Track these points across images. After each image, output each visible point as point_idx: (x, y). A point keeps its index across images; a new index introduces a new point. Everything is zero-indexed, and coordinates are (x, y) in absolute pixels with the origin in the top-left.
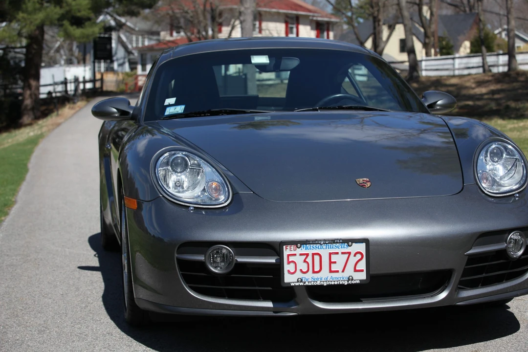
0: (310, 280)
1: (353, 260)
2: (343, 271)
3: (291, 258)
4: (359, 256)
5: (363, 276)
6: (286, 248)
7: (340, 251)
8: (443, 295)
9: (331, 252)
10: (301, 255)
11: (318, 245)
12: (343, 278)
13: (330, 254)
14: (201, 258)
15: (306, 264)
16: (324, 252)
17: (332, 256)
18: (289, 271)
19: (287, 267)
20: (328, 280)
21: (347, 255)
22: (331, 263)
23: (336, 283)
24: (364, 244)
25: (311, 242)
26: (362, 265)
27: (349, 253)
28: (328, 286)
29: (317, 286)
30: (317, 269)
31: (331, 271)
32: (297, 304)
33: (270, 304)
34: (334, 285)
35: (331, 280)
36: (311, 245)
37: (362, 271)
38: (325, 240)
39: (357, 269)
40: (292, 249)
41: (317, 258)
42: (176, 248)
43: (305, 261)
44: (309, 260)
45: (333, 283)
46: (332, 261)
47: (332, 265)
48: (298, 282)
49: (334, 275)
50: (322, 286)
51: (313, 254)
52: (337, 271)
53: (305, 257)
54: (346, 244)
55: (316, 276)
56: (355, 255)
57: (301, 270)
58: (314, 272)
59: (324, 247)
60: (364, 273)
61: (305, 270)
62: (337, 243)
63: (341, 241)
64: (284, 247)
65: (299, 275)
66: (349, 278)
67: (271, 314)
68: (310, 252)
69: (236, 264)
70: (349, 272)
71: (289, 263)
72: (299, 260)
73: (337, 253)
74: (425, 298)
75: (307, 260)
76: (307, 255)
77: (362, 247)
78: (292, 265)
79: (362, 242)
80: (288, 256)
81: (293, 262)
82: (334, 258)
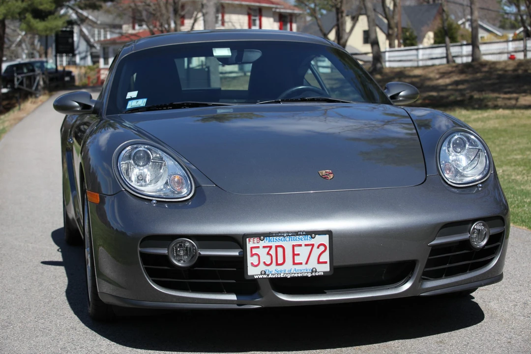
0: (273, 273)
1: (316, 252)
2: (307, 263)
3: (254, 251)
4: (322, 248)
5: (326, 268)
6: (249, 241)
7: (303, 243)
8: (407, 286)
9: (294, 244)
10: (264, 247)
11: (281, 237)
12: (307, 270)
13: (294, 246)
14: (164, 251)
15: (269, 257)
16: (288, 244)
17: (295, 248)
18: (252, 264)
19: (250, 260)
20: (292, 272)
21: (310, 247)
22: (294, 255)
24: (327, 236)
25: (274, 235)
26: (326, 257)
27: (313, 245)
28: (292, 278)
29: (281, 278)
30: (280, 261)
31: (294, 264)
32: (261, 297)
33: (233, 297)
34: (298, 277)
35: (295, 272)
36: (275, 238)
37: (326, 263)
38: (288, 232)
39: (321, 261)
40: (256, 242)
41: (280, 250)
42: (140, 242)
43: (268, 253)
44: (273, 252)
46: (295, 253)
47: (296, 257)
48: (261, 274)
49: (298, 267)
50: (286, 278)
51: (277, 247)
52: (301, 264)
53: (268, 249)
54: (309, 236)
55: (279, 268)
56: (318, 247)
57: (264, 263)
58: (277, 264)
59: (288, 239)
60: (328, 265)
61: (268, 263)
62: (300, 235)
63: (304, 233)
64: (247, 239)
65: (262, 267)
66: (312, 270)
67: (235, 306)
68: (273, 244)
69: (199, 257)
70: (313, 264)
71: (252, 255)
72: (262, 252)
73: (300, 245)
74: (388, 289)
75: (270, 253)
76: (271, 247)
77: (325, 239)
78: (256, 257)
79: (326, 234)
80: (252, 248)
81: (256, 254)
82: (297, 250)
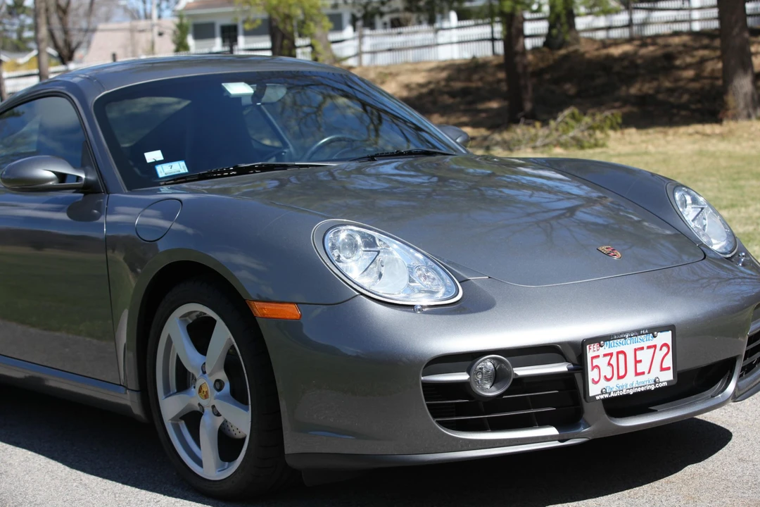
0: (614, 390)
1: (659, 356)
2: (649, 372)
3: (596, 362)
4: (665, 349)
5: (670, 376)
6: (590, 349)
7: (645, 344)
9: (636, 347)
10: (605, 355)
11: (622, 340)
12: (649, 382)
13: (636, 350)
14: (463, 377)
15: (610, 369)
16: (629, 347)
17: (638, 352)
18: (593, 380)
19: (592, 374)
20: (634, 386)
21: (653, 350)
22: (637, 362)
23: (643, 389)
24: (670, 333)
25: (615, 337)
26: (668, 362)
27: (655, 346)
28: (635, 394)
29: (624, 396)
31: (637, 374)
32: (588, 425)
33: (552, 431)
34: (641, 391)
35: (637, 386)
36: (615, 341)
37: (668, 368)
38: (630, 332)
40: (595, 349)
42: (423, 367)
43: (609, 364)
44: (614, 361)
45: (639, 390)
46: (638, 359)
47: (638, 365)
48: (602, 393)
49: (640, 378)
50: (628, 395)
51: (618, 353)
52: (643, 373)
53: (608, 358)
54: (651, 335)
55: (621, 382)
56: (661, 349)
57: (605, 377)
58: (620, 377)
59: (629, 342)
60: (671, 371)
61: (609, 377)
62: (643, 334)
63: (647, 332)
64: (588, 346)
65: (603, 384)
66: (655, 381)
67: (556, 444)
68: (614, 350)
69: (514, 380)
70: (656, 372)
71: (593, 368)
72: (602, 362)
73: (642, 348)
75: (611, 362)
76: (611, 354)
77: (667, 337)
78: (596, 371)
79: (668, 331)
80: (593, 358)
81: (597, 366)
82: (640, 355)
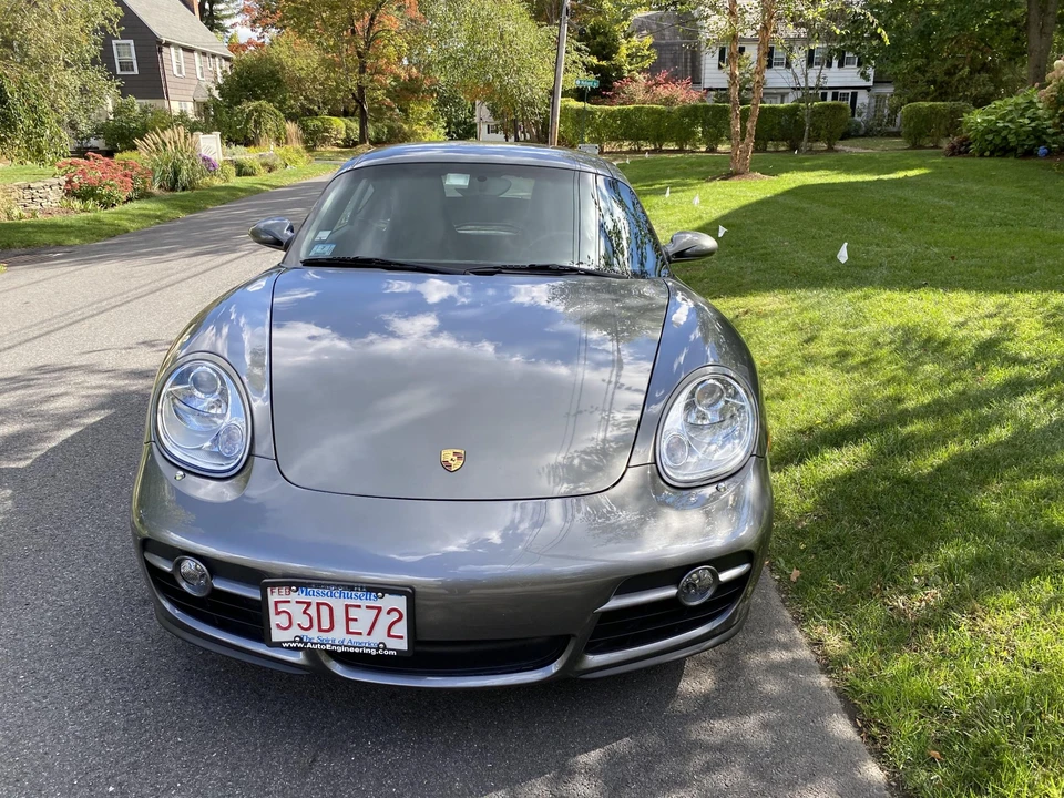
0: (315, 641)
1: (385, 620)
2: (369, 634)
3: (281, 607)
4: (395, 616)
5: (403, 645)
6: (273, 591)
7: (363, 603)
8: (554, 668)
9: (349, 603)
10: (298, 602)
11: (326, 590)
12: (369, 645)
13: (347, 607)
15: (307, 618)
16: (338, 604)
17: (350, 609)
18: (278, 626)
19: (275, 619)
20: (345, 643)
21: (376, 611)
22: (348, 620)
23: (357, 650)
24: (404, 598)
25: (314, 586)
26: (401, 629)
27: (380, 609)
28: (344, 653)
29: (326, 651)
30: (326, 625)
31: (348, 632)
34: (355, 653)
35: (349, 644)
36: (315, 590)
37: (402, 637)
39: (392, 633)
40: (283, 593)
41: (325, 611)
43: (305, 612)
44: (312, 611)
45: (352, 650)
46: (350, 616)
47: (351, 623)
49: (355, 638)
51: (318, 604)
52: (360, 634)
53: (305, 606)
54: (373, 594)
55: (324, 636)
56: (389, 613)
57: (299, 625)
58: (320, 630)
59: (337, 595)
60: (404, 641)
61: (306, 625)
62: (359, 590)
63: (365, 590)
64: (269, 589)
65: (295, 632)
66: (378, 646)
68: (314, 600)
70: (379, 636)
71: (278, 613)
72: (296, 610)
73: (359, 607)
75: (308, 611)
76: (309, 604)
77: (400, 603)
78: (284, 616)
79: (401, 595)
80: (276, 603)
81: (284, 611)
82: (353, 613)
